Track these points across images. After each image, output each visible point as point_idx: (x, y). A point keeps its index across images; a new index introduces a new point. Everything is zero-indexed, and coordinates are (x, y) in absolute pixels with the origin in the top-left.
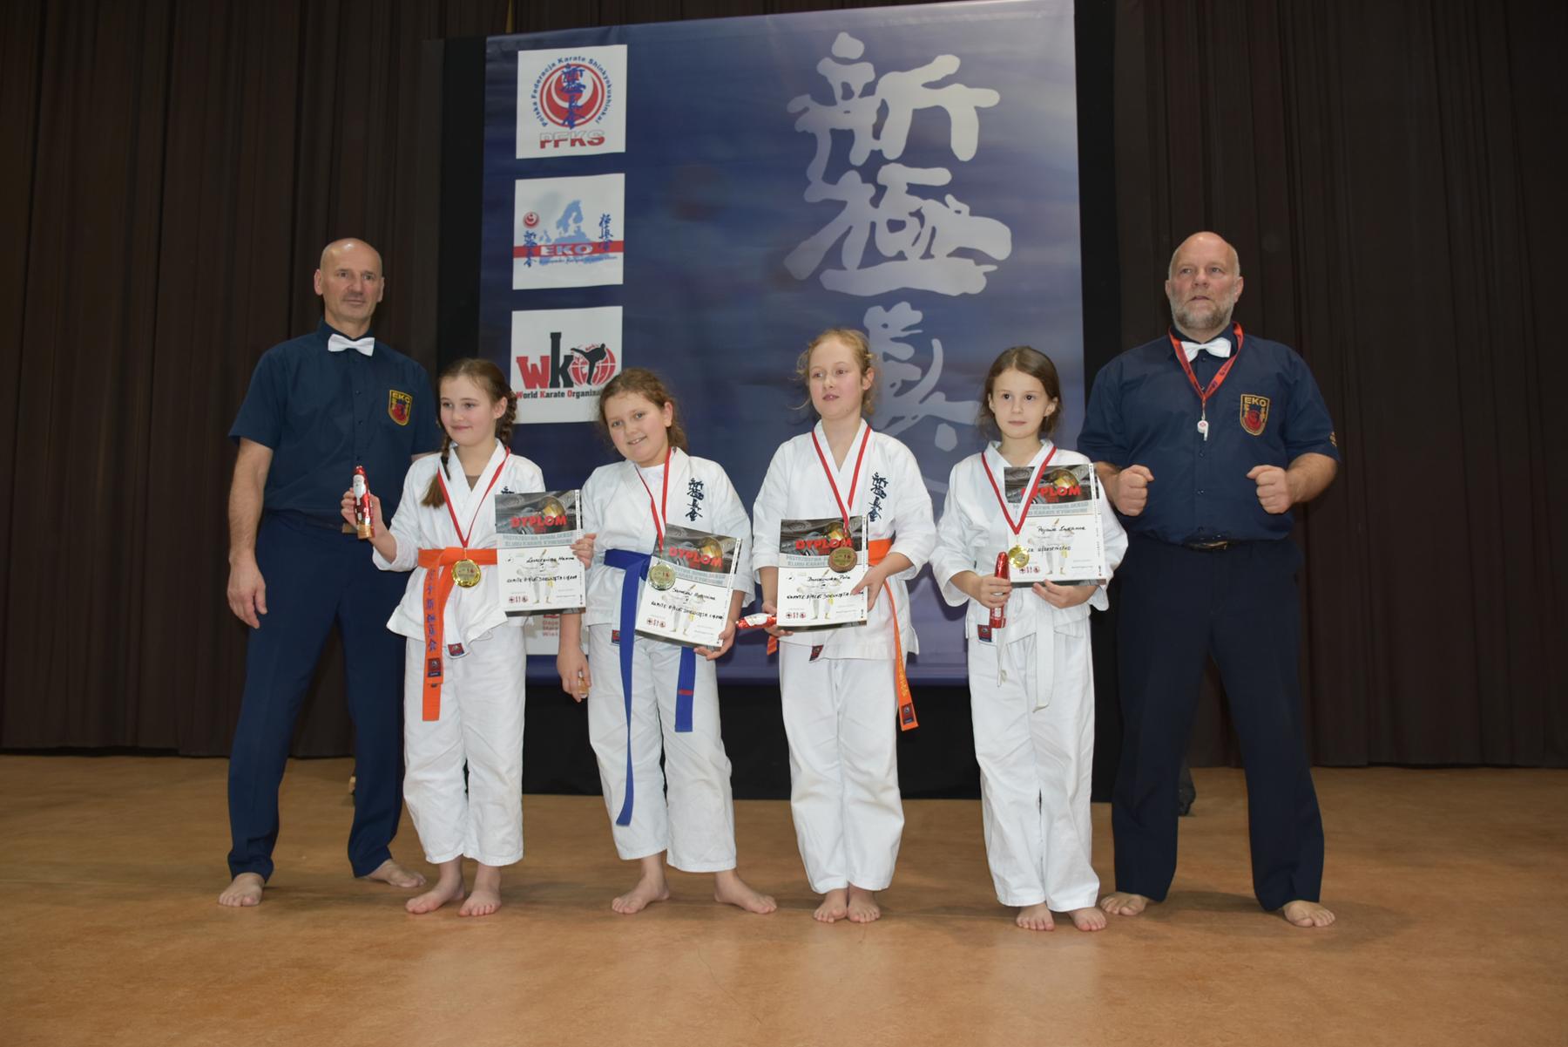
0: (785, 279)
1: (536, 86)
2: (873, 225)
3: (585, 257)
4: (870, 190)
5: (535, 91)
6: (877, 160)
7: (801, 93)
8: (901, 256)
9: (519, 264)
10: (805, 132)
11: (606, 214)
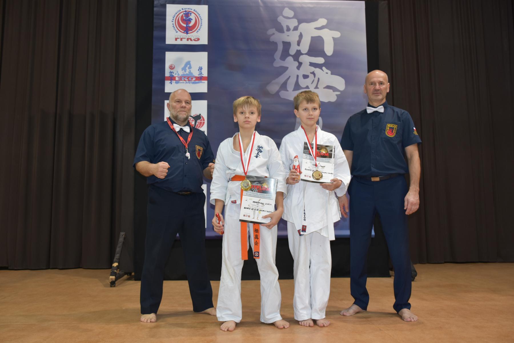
0: (267, 94)
1: (174, 18)
2: (298, 76)
3: (193, 81)
4: (296, 64)
5: (173, 20)
6: (299, 53)
7: (272, 28)
8: (307, 87)
9: (167, 83)
10: (273, 42)
11: (201, 67)
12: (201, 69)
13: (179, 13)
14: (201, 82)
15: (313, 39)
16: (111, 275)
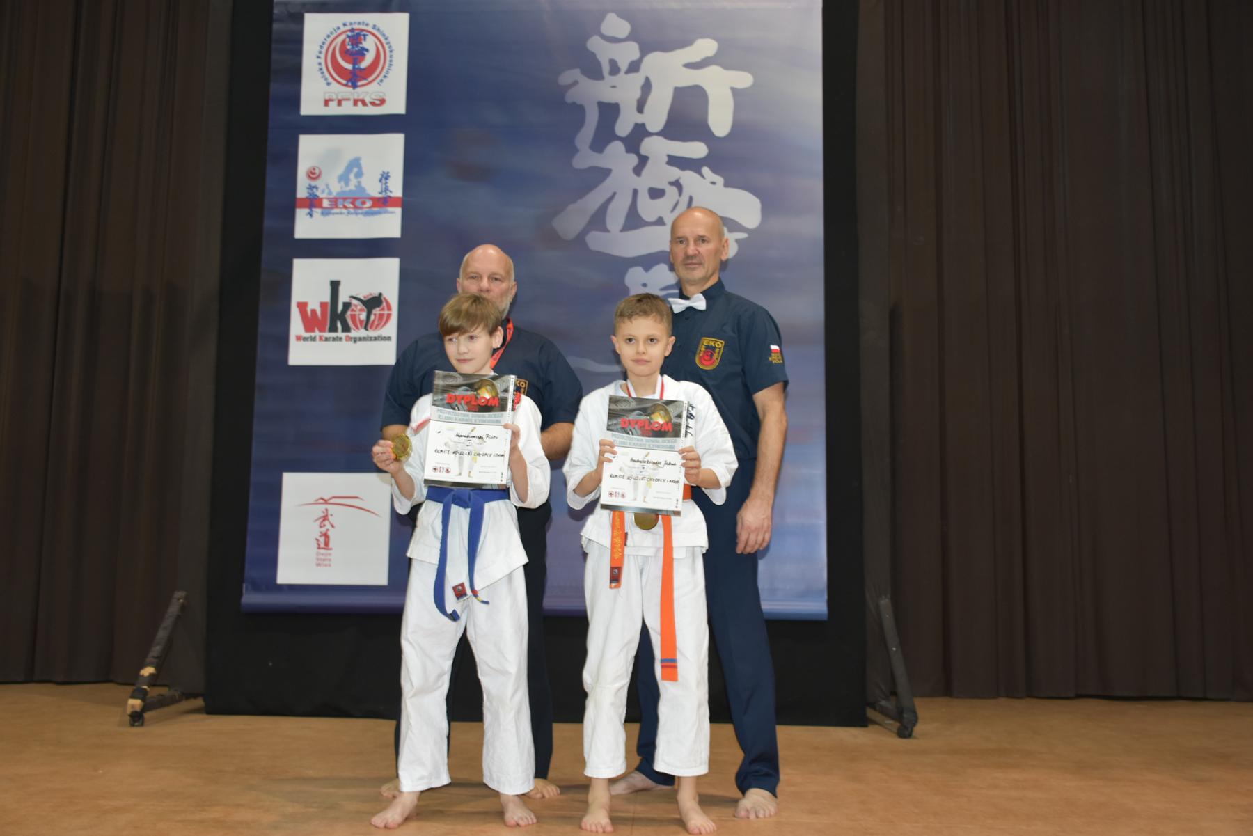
0: (553, 239)
1: (321, 47)
2: (635, 192)
3: (365, 210)
4: (633, 160)
5: (320, 52)
6: (640, 132)
7: (571, 67)
8: (660, 222)
9: (301, 214)
10: (574, 104)
11: (386, 171)
12: (386, 179)
13: (335, 35)
14: (387, 212)
15: (678, 91)
16: (133, 697)
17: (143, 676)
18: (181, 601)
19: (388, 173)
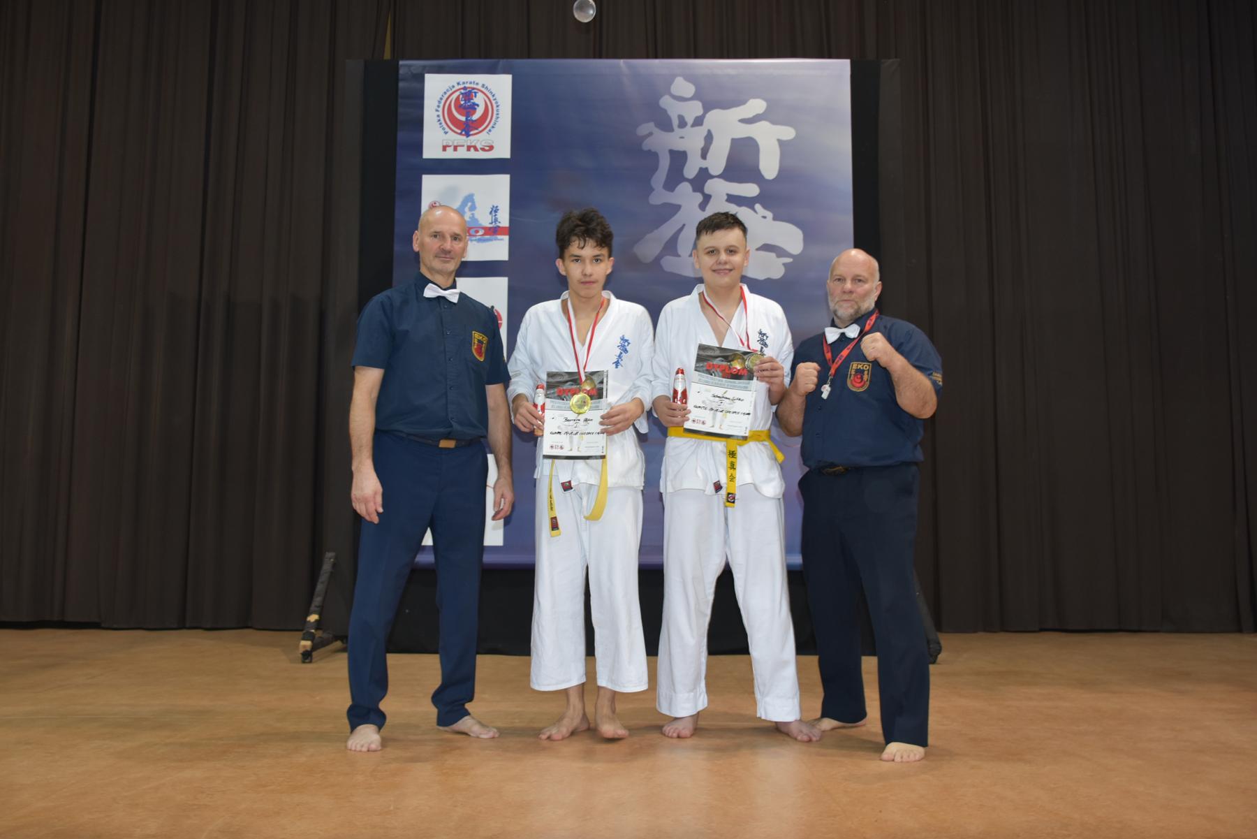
0: (635, 262)
1: (439, 102)
3: (478, 237)
4: (699, 198)
5: (439, 106)
6: (704, 175)
7: (648, 121)
10: (650, 151)
11: (495, 205)
12: (496, 211)
13: (451, 92)
14: (496, 239)
15: (735, 143)
16: (304, 639)
17: (309, 621)
18: (332, 560)
19: (497, 207)
